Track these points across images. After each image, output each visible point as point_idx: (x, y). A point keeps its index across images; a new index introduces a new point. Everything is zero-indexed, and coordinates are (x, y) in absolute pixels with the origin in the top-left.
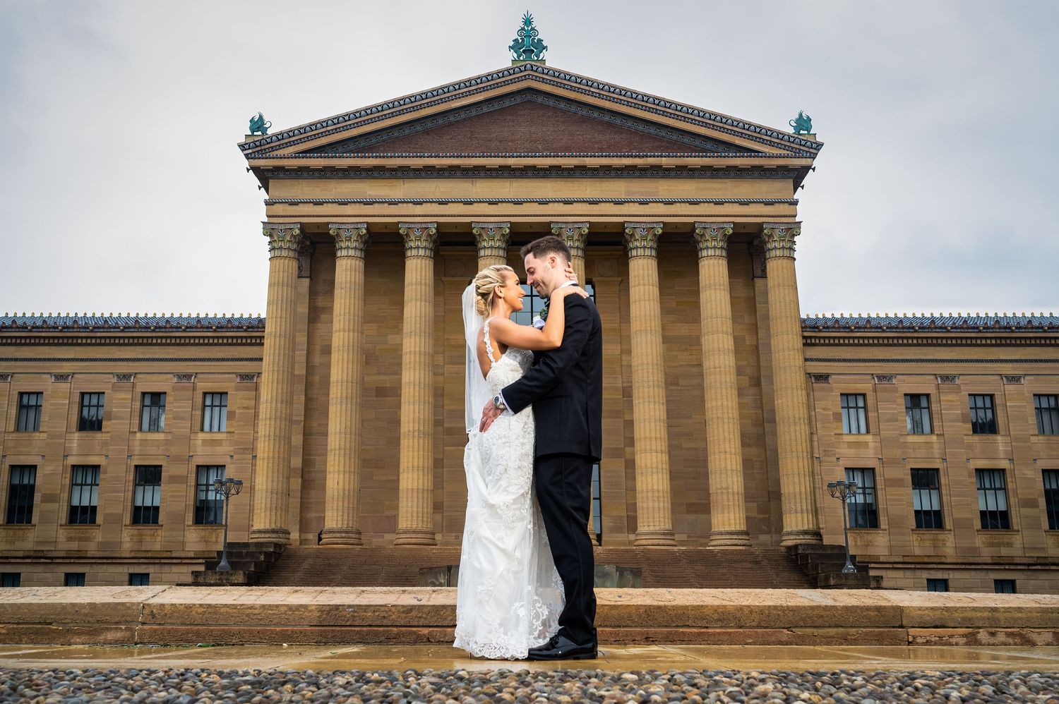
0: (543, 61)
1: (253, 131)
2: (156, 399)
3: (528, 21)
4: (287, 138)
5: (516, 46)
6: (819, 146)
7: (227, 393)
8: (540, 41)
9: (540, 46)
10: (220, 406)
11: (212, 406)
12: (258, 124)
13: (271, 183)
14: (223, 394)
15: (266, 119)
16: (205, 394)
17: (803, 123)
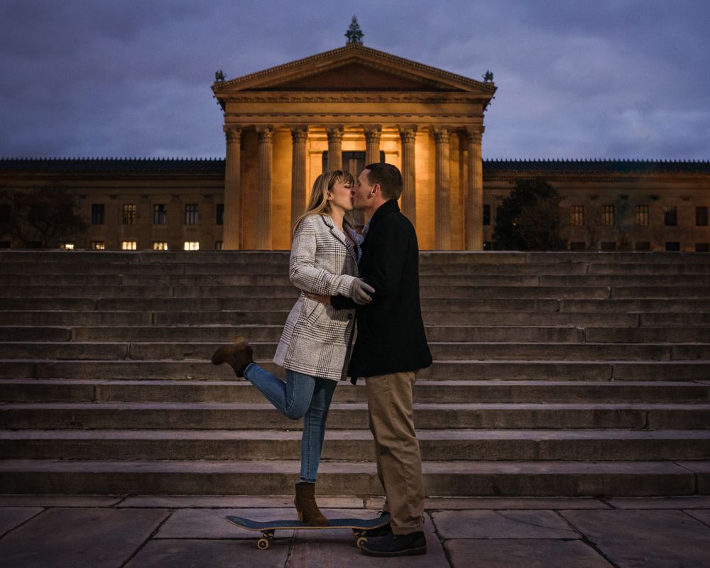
0: (362, 43)
1: (217, 79)
2: (161, 207)
3: (354, 21)
4: (234, 83)
5: (348, 34)
6: (496, 88)
7: (197, 205)
8: (360, 32)
9: (360, 34)
10: (194, 211)
11: (190, 211)
12: (220, 76)
13: (227, 105)
14: (195, 205)
15: (223, 73)
16: (186, 205)
17: (489, 76)
